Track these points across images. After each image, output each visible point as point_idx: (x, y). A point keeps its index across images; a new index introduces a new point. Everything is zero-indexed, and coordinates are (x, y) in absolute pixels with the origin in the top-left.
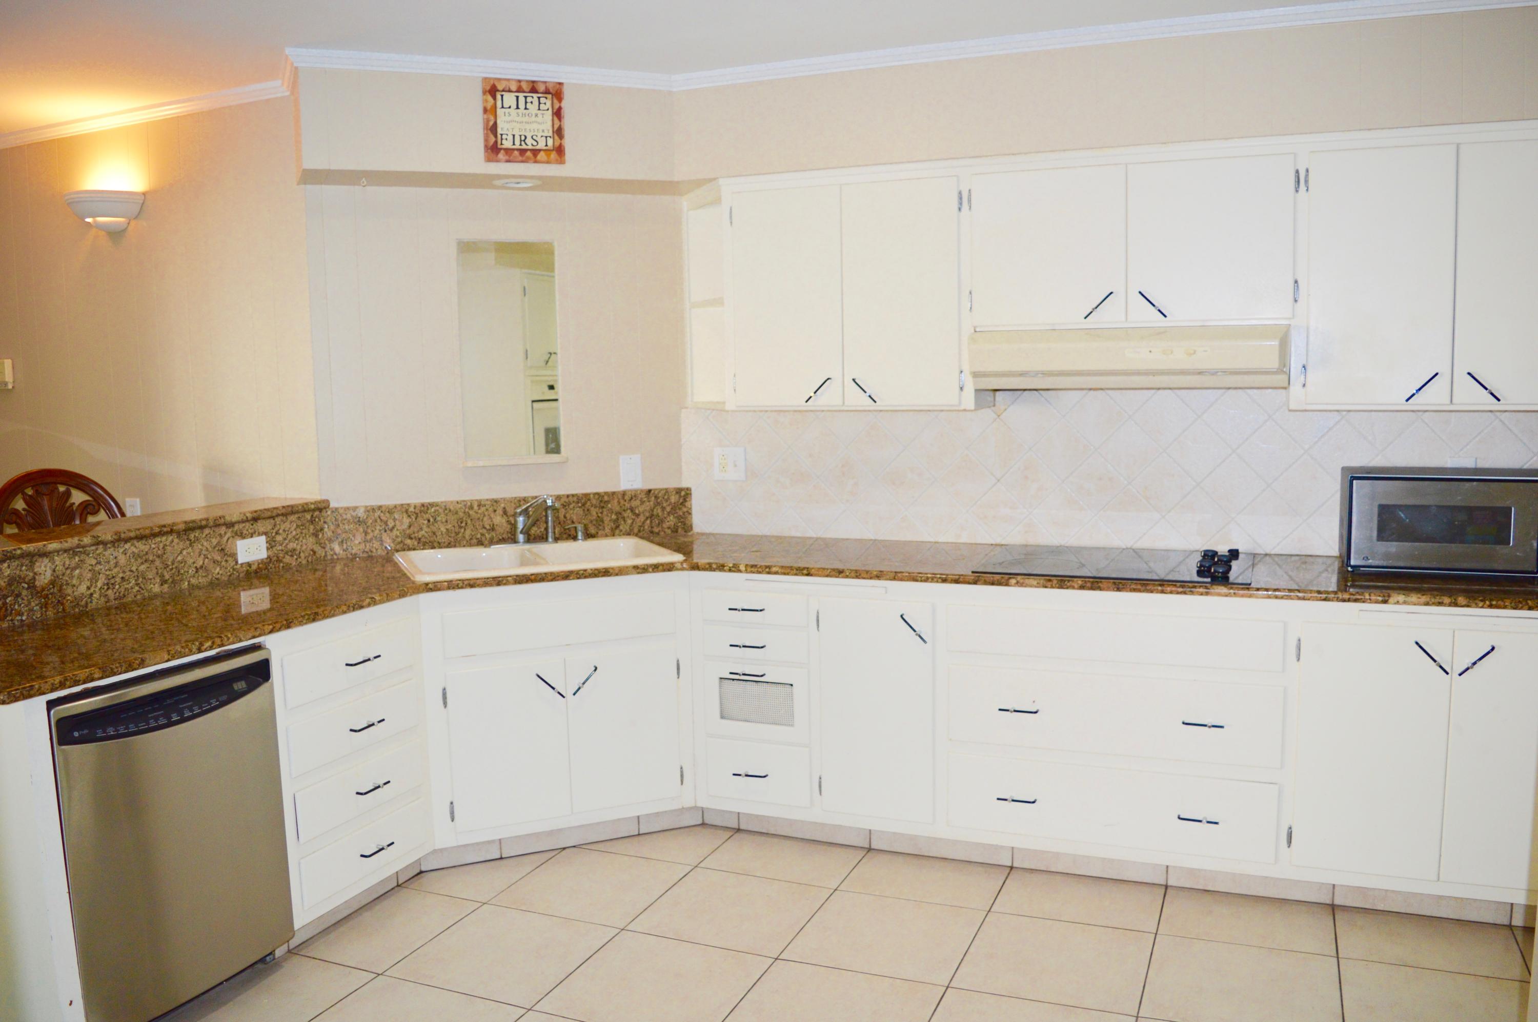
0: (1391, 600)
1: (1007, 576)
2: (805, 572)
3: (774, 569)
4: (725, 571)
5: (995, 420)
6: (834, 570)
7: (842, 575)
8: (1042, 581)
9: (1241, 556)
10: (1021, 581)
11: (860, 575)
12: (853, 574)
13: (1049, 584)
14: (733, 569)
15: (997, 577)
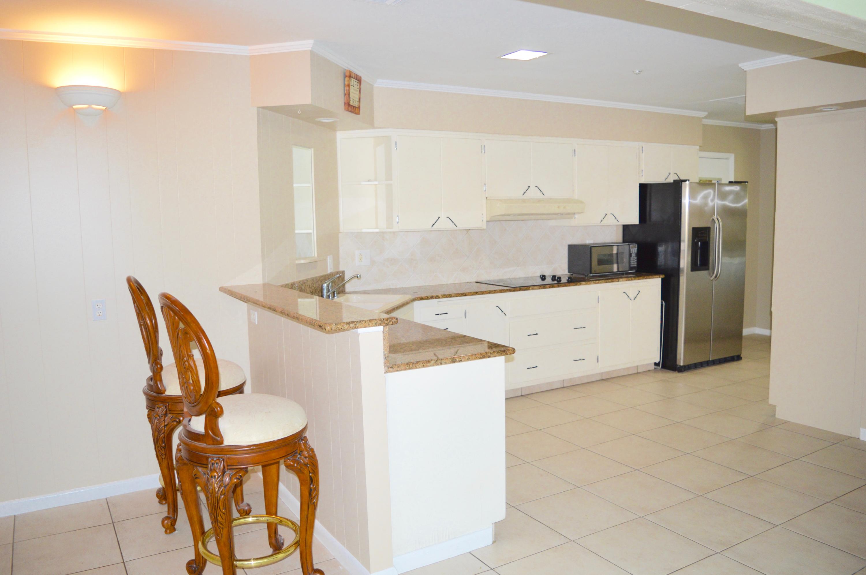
0: (620, 281)
1: (528, 287)
2: (464, 294)
3: (453, 295)
4: (433, 299)
5: (466, 233)
6: (474, 292)
7: (477, 294)
8: (538, 287)
9: (547, 278)
10: (533, 288)
11: (483, 293)
12: (481, 293)
13: (540, 288)
14: (437, 297)
15: (526, 288)
